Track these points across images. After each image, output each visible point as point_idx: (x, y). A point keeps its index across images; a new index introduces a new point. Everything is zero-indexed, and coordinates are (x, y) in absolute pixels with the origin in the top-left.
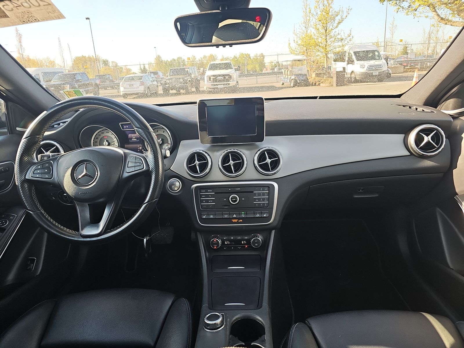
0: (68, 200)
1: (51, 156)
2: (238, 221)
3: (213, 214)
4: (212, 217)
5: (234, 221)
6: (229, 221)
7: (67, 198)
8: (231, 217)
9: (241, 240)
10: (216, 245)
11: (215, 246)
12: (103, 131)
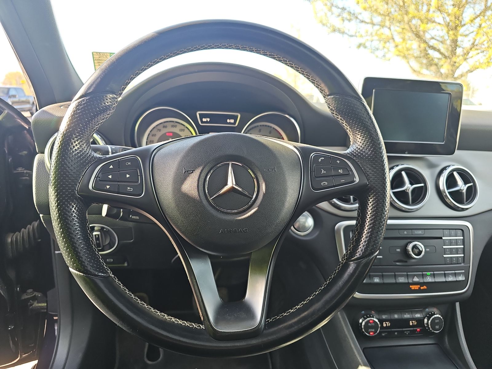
0: (99, 243)
1: (110, 150)
2: (419, 288)
3: (380, 275)
4: (377, 280)
5: (413, 287)
6: (405, 288)
7: (99, 240)
8: (410, 281)
9: (408, 320)
10: (373, 330)
11: (372, 332)
12: (165, 124)
